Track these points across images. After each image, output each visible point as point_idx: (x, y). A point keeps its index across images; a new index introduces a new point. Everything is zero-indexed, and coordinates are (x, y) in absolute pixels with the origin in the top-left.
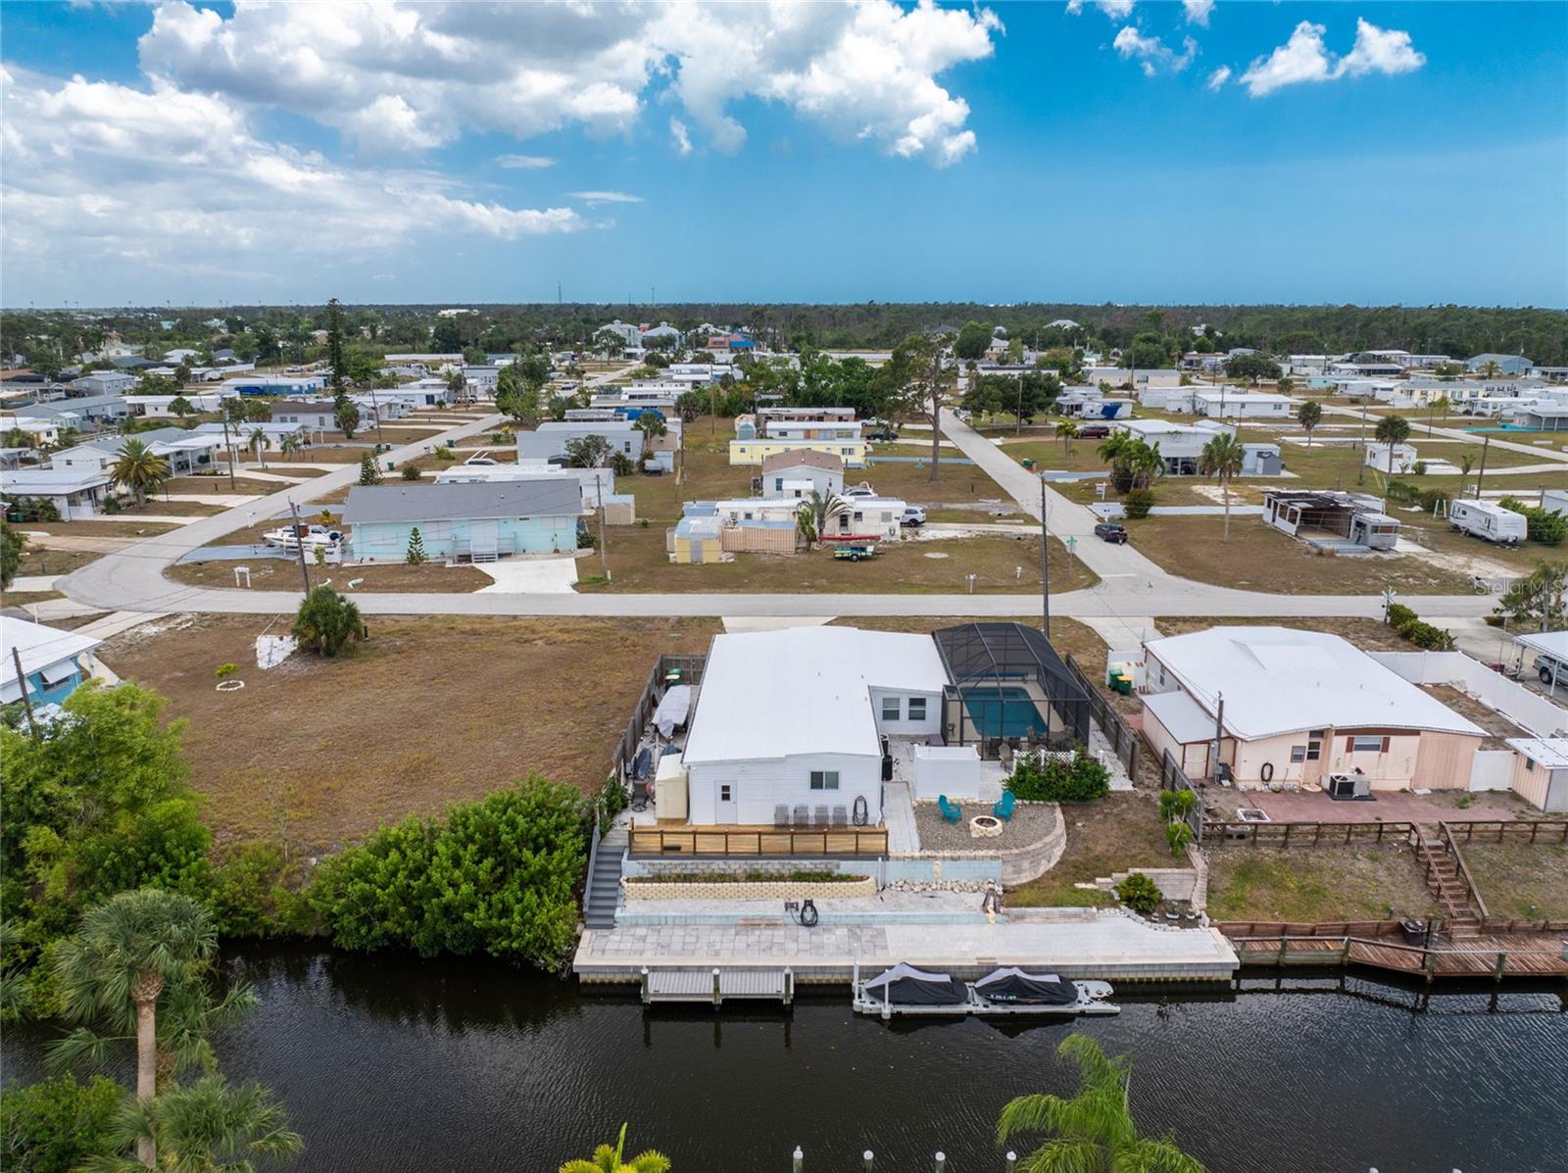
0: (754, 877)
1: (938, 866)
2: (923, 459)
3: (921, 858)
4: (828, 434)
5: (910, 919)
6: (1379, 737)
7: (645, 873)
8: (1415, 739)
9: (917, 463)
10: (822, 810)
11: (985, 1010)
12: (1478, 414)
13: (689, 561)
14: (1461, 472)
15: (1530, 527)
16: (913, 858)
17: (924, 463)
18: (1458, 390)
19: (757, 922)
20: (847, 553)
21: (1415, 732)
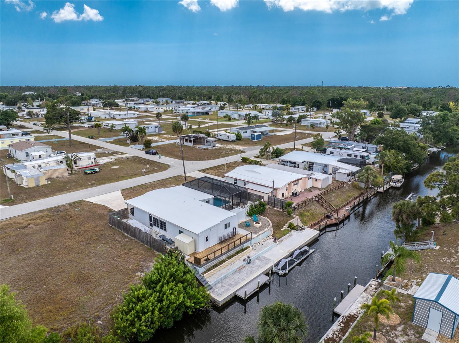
0: (229, 258)
1: (260, 237)
2: (57, 140)
3: (257, 236)
4: (8, 135)
5: (266, 251)
6: (296, 182)
7: (205, 270)
8: (301, 180)
9: (55, 141)
10: (228, 234)
11: (299, 261)
12: (178, 113)
13: (35, 186)
14: (198, 127)
15: (236, 136)
16: (256, 237)
17: (57, 141)
18: (169, 107)
19: (241, 268)
20: (90, 171)
21: (301, 179)
